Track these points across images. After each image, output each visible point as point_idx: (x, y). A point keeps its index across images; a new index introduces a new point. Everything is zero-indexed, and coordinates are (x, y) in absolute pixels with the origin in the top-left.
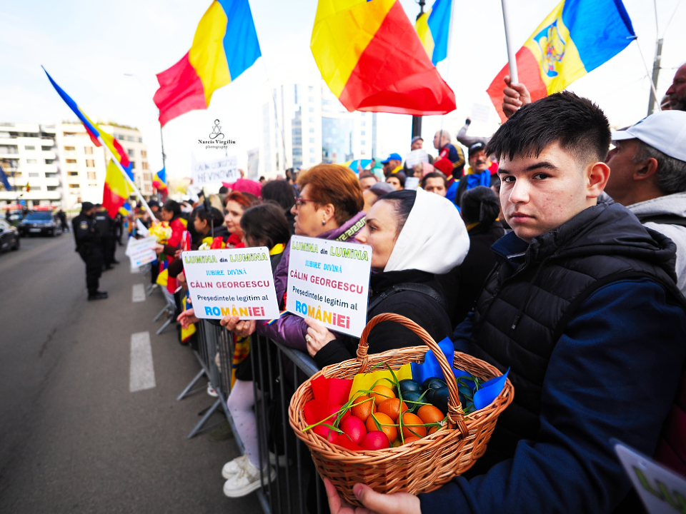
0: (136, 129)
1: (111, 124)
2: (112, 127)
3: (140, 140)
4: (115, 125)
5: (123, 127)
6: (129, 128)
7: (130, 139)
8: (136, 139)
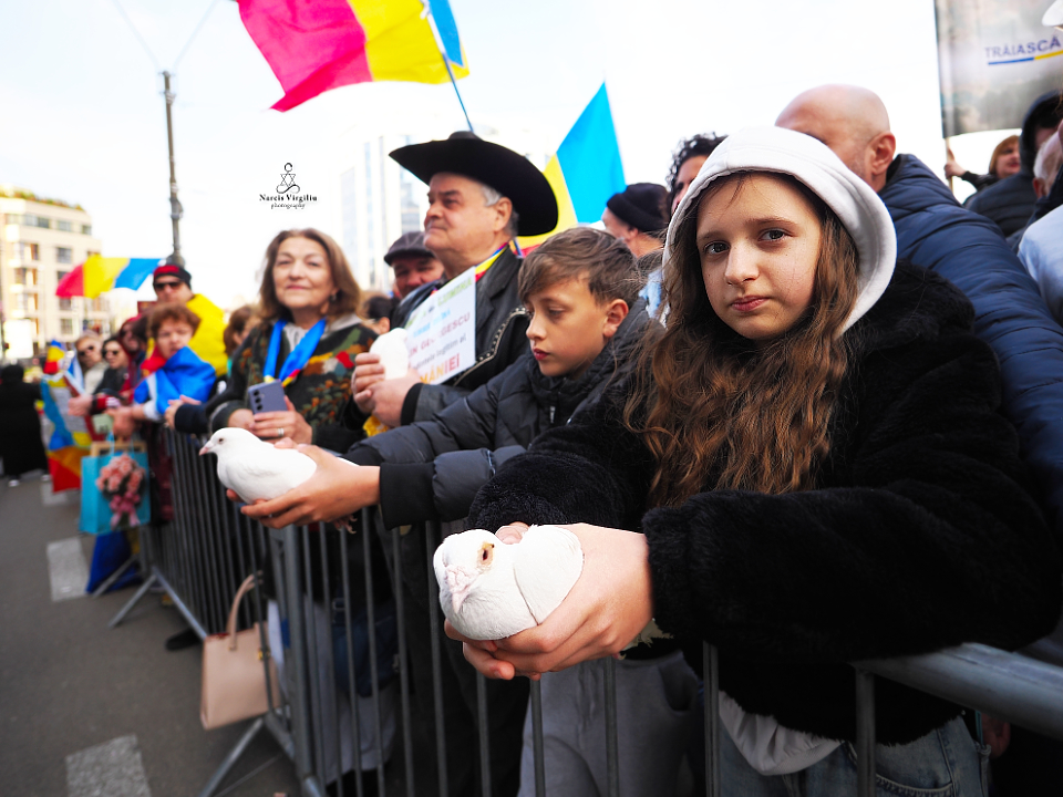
0: (79, 208)
1: (21, 196)
2: (21, 202)
3: (86, 229)
4: (32, 198)
5: (49, 202)
6: (61, 205)
7: (64, 226)
8: (77, 228)
